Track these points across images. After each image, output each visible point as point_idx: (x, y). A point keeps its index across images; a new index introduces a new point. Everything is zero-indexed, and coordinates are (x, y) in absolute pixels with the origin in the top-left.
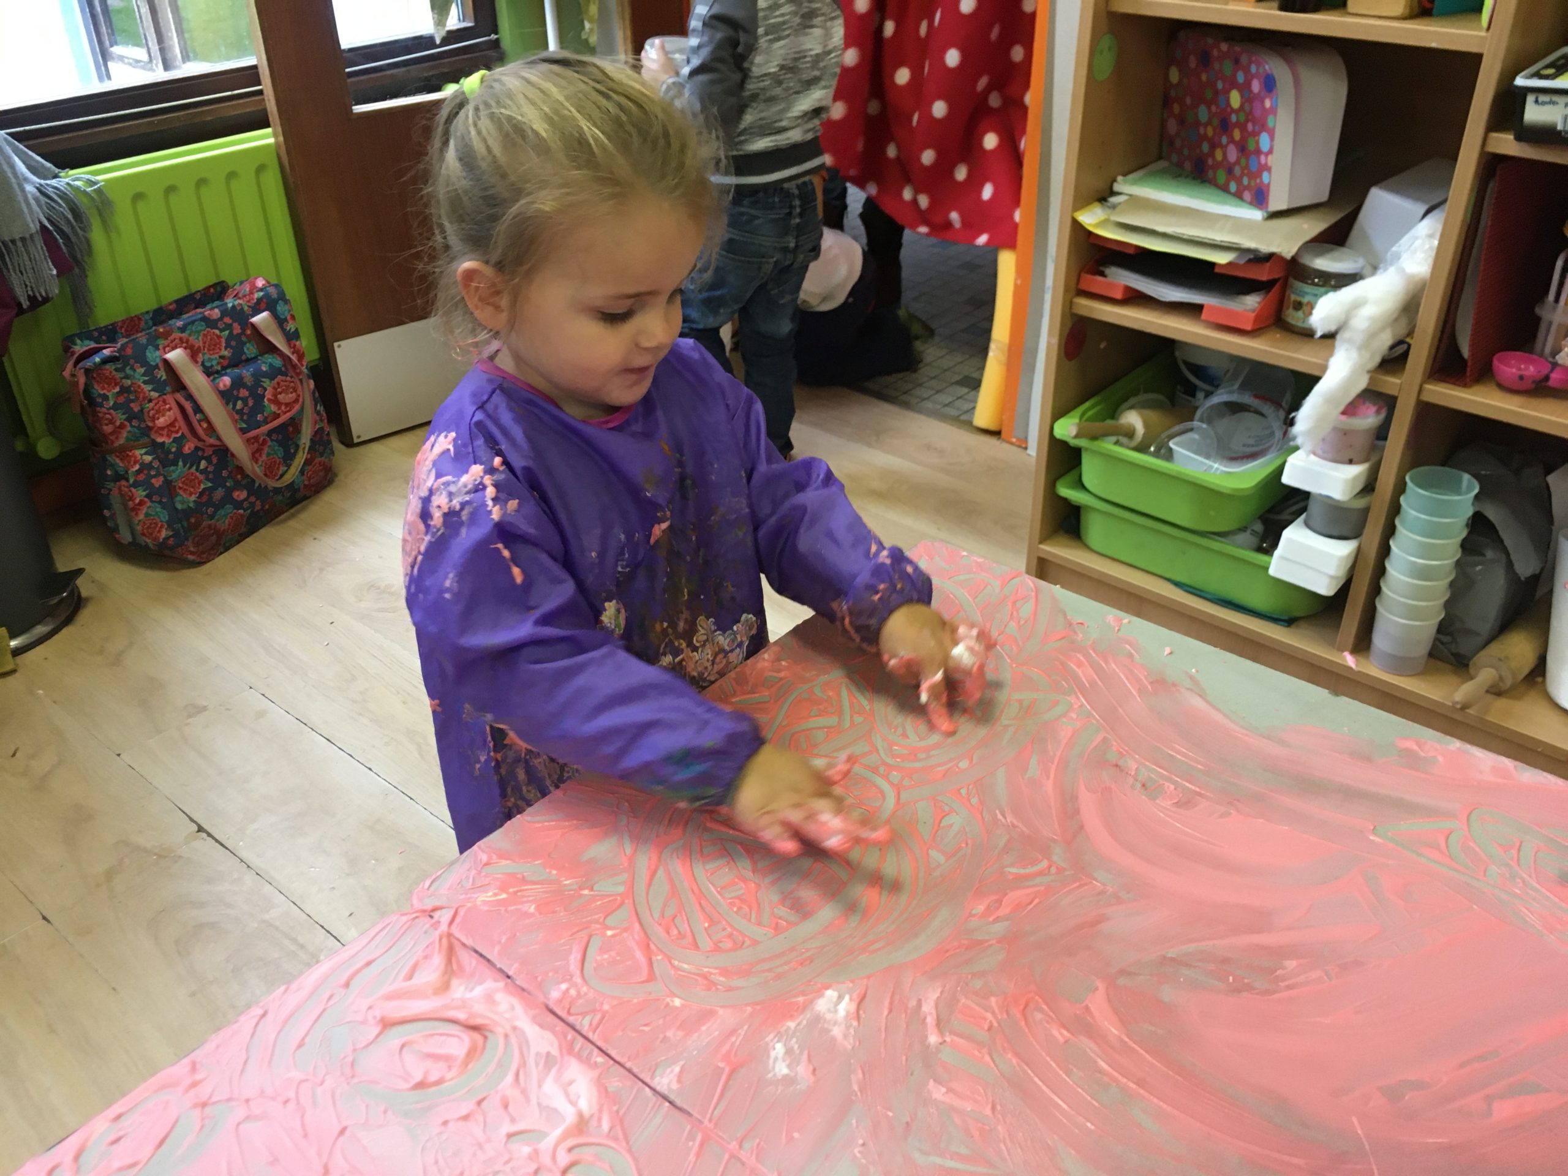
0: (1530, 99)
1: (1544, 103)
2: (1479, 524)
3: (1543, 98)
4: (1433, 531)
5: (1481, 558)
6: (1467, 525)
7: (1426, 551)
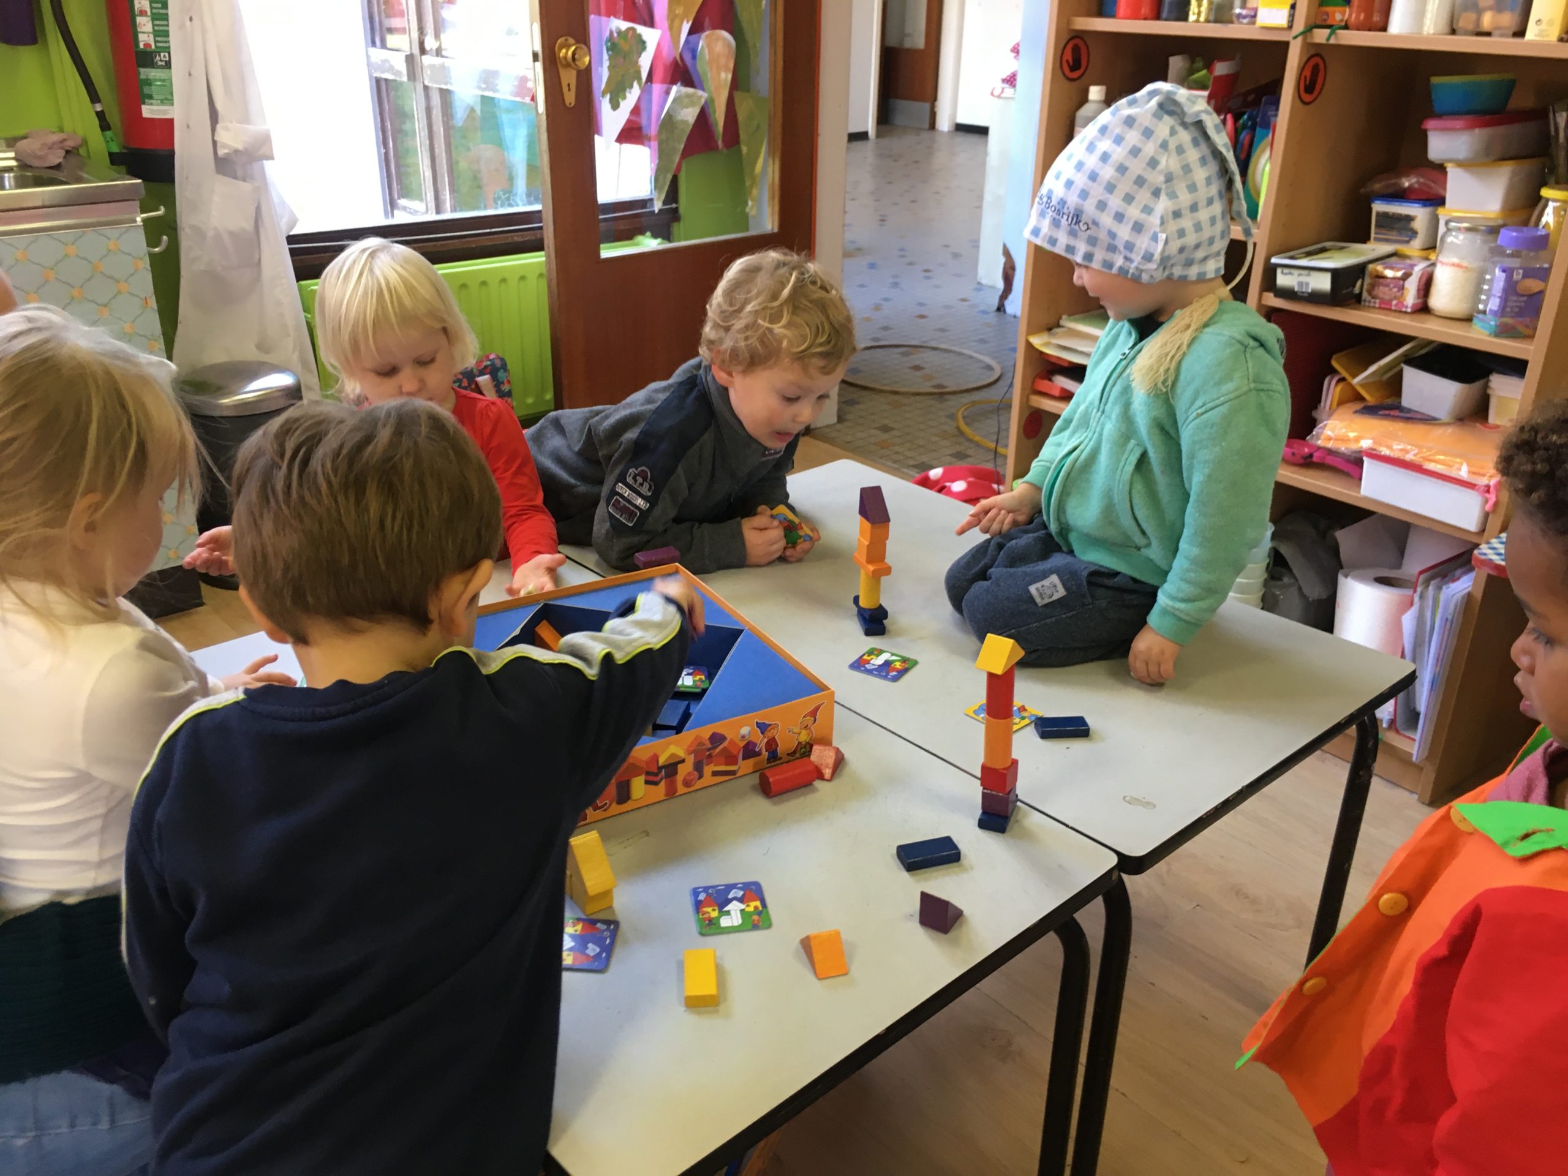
0: (1279, 271)
1: (1286, 274)
2: (1276, 558)
3: (1286, 270)
5: (1279, 582)
6: (1268, 558)
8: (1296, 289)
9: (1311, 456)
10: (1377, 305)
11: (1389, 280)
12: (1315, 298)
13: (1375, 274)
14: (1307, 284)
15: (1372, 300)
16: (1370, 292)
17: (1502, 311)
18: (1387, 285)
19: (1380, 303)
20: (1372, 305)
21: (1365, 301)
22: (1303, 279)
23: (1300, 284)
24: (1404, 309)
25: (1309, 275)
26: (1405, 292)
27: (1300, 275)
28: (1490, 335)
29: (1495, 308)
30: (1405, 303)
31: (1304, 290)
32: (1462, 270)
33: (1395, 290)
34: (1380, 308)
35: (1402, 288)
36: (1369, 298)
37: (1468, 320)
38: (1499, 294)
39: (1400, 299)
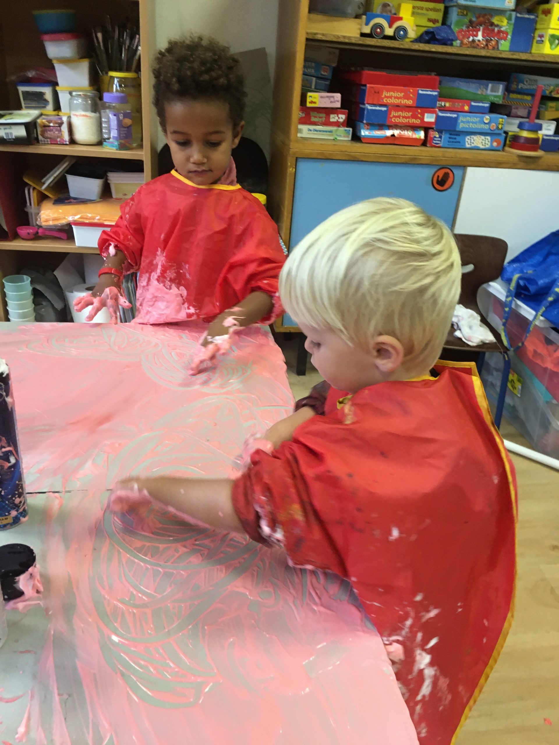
2: (36, 293)
4: (21, 298)
5: (42, 306)
6: (32, 294)
7: (21, 307)
8: (5, 138)
9: (37, 233)
10: (49, 143)
11: (51, 128)
12: (18, 141)
13: (43, 125)
14: (11, 134)
15: (46, 140)
16: (43, 136)
17: (120, 137)
18: (50, 131)
19: (51, 141)
20: (46, 142)
21: (42, 141)
22: (8, 131)
23: (7, 134)
24: (65, 143)
25: (11, 128)
26: (63, 133)
27: (5, 129)
28: (117, 150)
29: (116, 135)
30: (64, 139)
31: (10, 137)
32: (88, 118)
33: (57, 132)
34: (51, 144)
35: (60, 131)
36: (43, 139)
37: (100, 143)
38: (116, 128)
39: (61, 136)
